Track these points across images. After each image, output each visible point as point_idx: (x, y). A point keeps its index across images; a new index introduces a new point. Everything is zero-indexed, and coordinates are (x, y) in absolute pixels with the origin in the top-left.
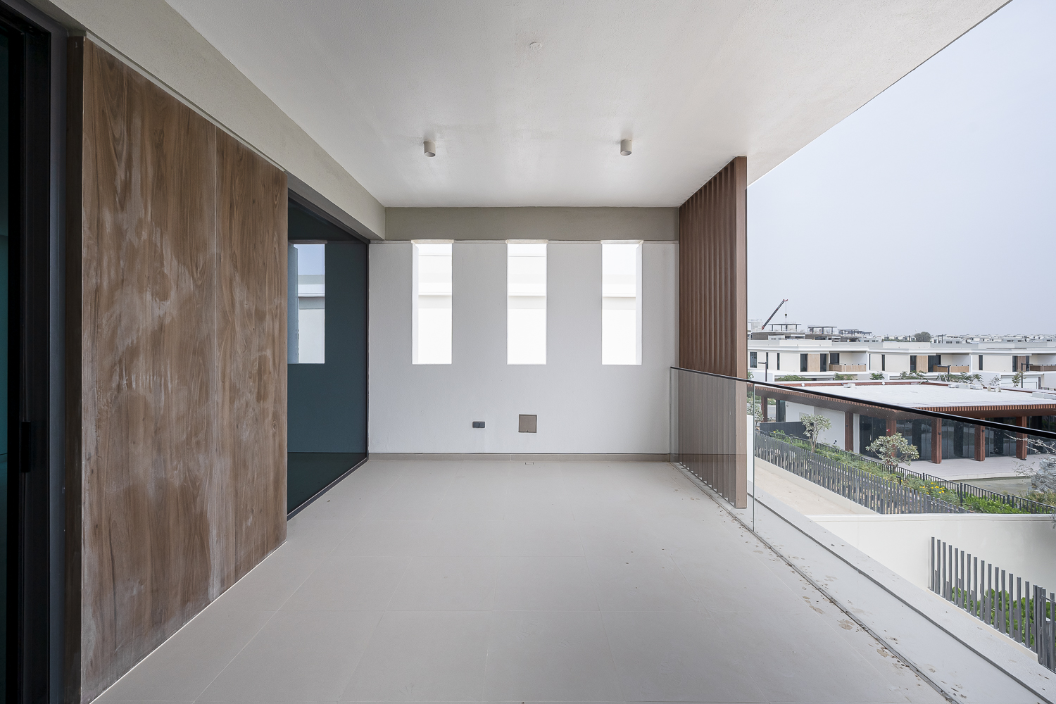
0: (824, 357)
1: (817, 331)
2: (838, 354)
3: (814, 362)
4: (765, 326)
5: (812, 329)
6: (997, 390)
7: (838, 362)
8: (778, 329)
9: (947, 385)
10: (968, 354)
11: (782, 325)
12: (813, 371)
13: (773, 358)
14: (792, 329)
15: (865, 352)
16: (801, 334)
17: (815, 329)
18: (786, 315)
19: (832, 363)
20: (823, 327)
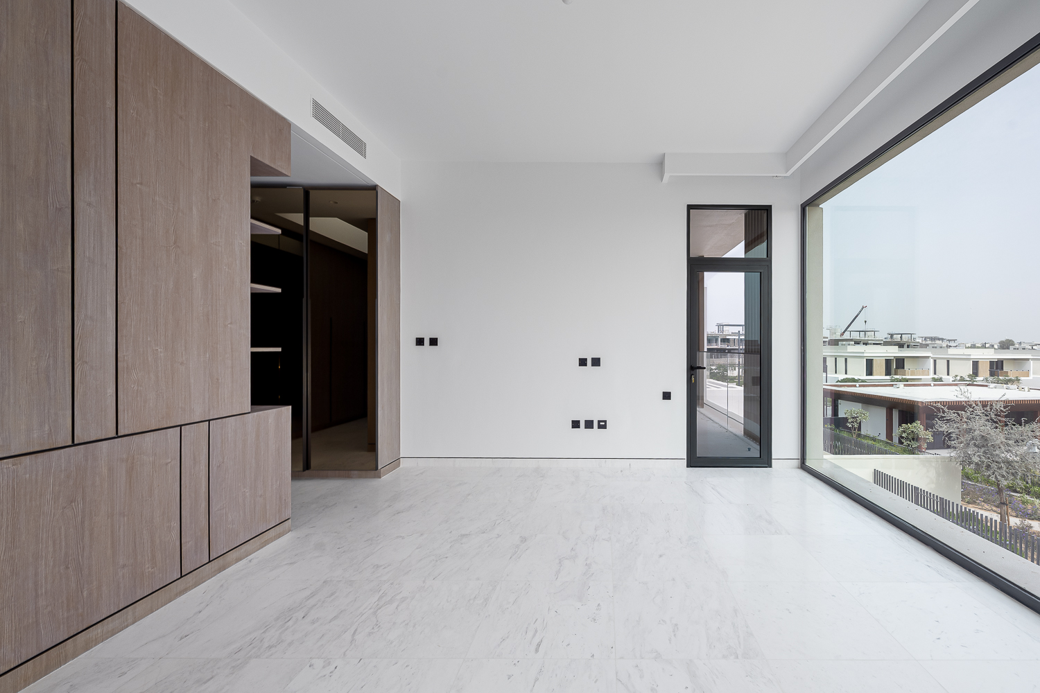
0: (888, 362)
1: (897, 338)
2: (904, 359)
3: (879, 367)
4: (844, 332)
5: (892, 335)
6: (1026, 389)
7: (903, 368)
8: (856, 336)
9: (987, 386)
10: (1028, 359)
11: (860, 331)
12: (879, 375)
13: (841, 362)
14: (870, 336)
15: (928, 357)
16: (879, 340)
17: (895, 336)
18: (866, 322)
19: (897, 368)
20: (902, 334)
